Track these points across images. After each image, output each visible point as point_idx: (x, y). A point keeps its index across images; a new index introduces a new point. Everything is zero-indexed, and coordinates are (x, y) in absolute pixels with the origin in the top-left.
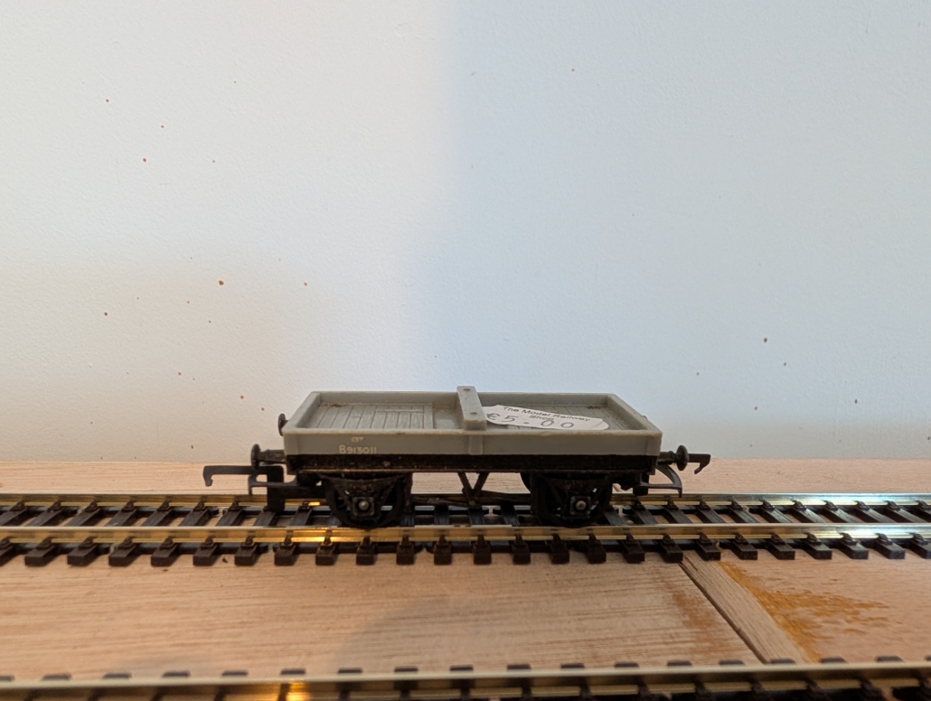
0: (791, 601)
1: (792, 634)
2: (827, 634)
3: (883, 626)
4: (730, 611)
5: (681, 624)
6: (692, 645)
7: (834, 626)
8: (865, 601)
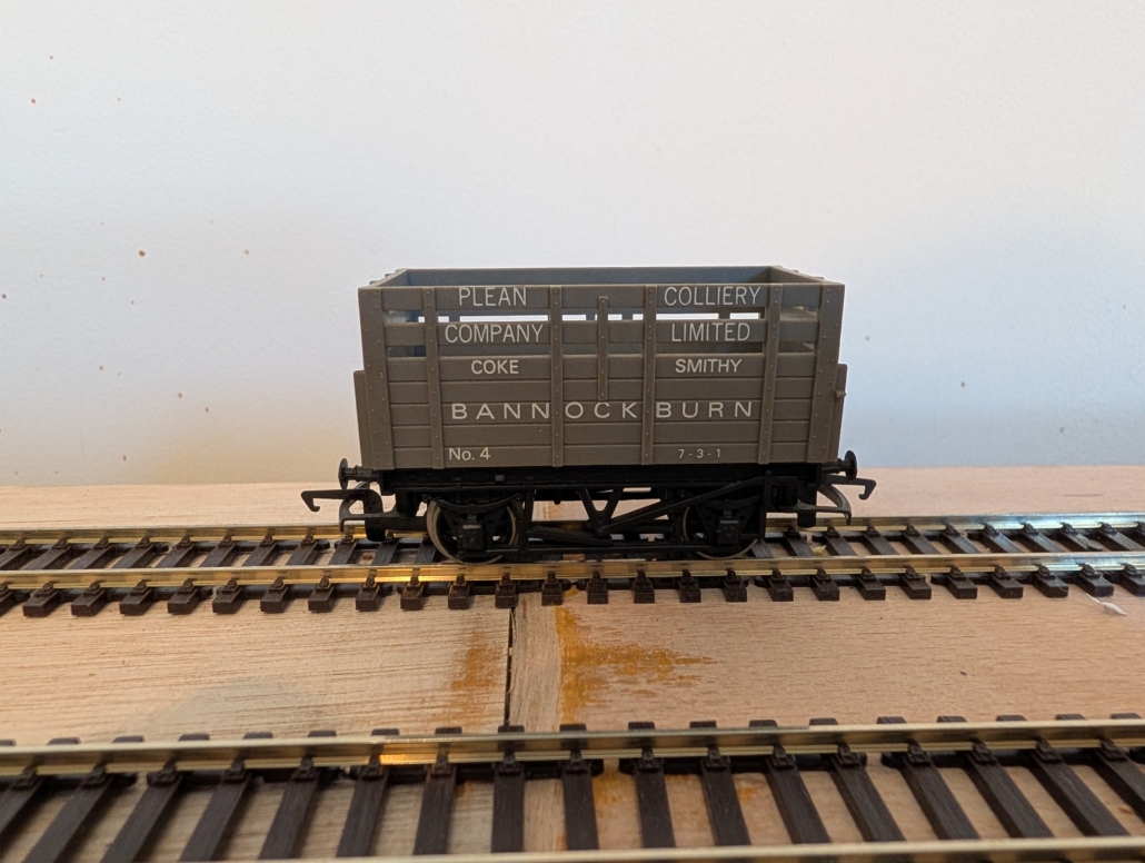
0: (601, 656)
1: (567, 697)
2: (608, 697)
3: (689, 685)
4: (521, 668)
5: (448, 685)
6: (439, 711)
7: (624, 686)
8: (694, 654)
